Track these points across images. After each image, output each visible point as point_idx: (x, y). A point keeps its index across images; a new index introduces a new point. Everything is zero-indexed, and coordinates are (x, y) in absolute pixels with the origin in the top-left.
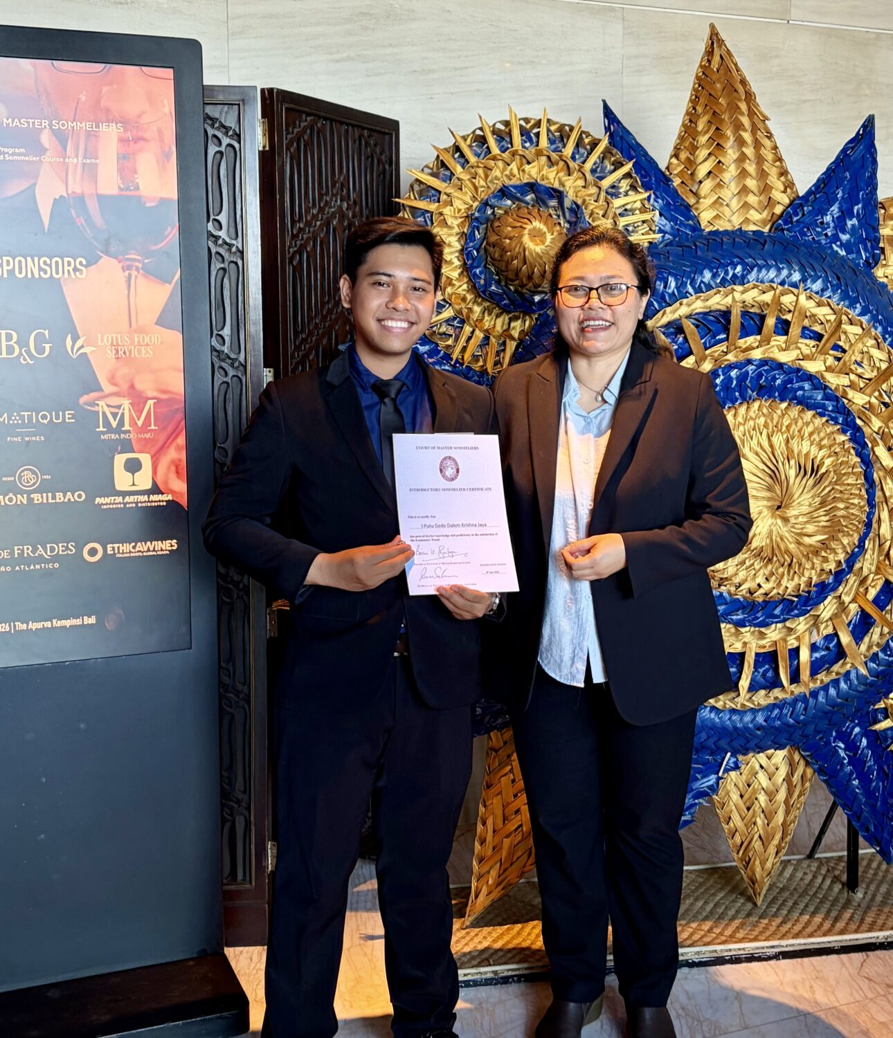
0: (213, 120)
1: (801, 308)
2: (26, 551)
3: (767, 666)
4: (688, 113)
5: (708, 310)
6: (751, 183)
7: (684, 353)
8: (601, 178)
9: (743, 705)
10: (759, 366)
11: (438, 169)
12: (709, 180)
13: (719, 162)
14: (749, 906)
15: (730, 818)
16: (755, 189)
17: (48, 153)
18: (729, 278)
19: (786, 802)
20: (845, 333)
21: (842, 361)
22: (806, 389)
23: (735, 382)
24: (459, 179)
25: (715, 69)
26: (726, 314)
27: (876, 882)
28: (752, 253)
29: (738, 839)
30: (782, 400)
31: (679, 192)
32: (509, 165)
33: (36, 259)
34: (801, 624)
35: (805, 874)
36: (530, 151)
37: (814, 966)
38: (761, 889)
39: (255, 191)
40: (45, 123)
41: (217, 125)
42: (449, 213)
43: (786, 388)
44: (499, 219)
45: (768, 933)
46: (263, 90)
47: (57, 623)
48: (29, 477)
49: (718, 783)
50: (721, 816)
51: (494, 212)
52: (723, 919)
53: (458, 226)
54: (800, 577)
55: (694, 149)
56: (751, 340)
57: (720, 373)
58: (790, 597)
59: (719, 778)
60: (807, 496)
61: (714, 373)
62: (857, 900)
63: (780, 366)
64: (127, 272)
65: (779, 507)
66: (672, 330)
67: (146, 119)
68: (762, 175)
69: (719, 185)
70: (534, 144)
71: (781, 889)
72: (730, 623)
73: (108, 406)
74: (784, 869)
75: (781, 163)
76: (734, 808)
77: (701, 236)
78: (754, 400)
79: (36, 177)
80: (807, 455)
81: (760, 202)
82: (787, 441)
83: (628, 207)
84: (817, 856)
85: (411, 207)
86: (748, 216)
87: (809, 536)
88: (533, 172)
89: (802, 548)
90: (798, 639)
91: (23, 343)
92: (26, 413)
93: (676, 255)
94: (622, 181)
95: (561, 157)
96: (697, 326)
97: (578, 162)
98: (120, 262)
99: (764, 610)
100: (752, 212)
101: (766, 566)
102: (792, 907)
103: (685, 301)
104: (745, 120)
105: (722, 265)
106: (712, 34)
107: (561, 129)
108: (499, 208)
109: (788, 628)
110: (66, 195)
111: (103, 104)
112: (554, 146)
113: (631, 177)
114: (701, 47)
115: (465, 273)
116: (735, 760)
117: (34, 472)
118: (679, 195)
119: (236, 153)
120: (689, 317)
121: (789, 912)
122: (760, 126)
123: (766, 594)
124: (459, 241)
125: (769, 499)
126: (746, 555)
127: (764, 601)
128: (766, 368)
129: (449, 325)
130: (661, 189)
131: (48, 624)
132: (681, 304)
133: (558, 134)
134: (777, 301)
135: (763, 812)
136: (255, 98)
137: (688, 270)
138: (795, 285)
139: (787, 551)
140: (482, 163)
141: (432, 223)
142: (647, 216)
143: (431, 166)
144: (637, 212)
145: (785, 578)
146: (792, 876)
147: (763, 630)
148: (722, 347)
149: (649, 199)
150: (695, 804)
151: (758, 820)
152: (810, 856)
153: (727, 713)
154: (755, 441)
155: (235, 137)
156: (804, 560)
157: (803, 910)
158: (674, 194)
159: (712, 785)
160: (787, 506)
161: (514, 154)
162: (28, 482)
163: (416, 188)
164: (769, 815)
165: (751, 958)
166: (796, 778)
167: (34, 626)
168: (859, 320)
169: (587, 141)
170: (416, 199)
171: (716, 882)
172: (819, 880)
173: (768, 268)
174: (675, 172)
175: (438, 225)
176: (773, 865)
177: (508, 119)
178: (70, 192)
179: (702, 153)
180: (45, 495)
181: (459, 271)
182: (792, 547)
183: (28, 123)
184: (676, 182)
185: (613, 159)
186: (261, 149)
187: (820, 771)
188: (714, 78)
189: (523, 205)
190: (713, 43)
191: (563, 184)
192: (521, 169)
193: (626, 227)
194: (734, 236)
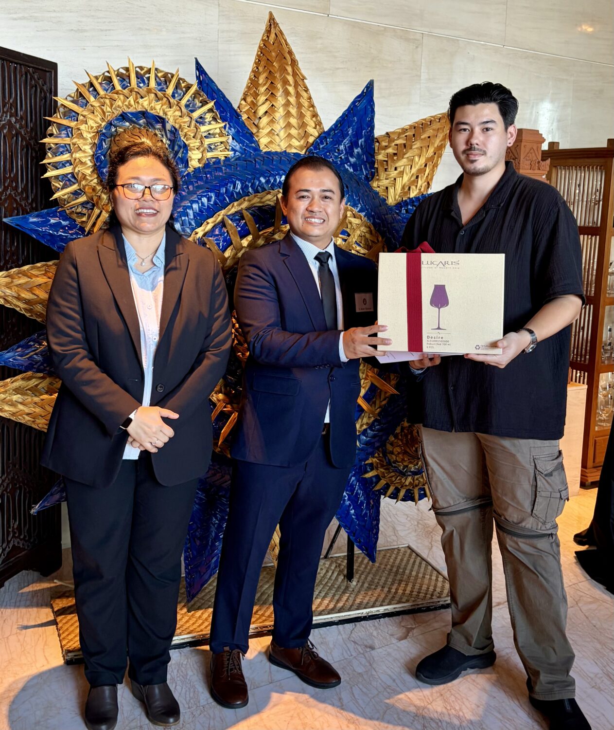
4: (253, 71)
5: (261, 205)
6: (293, 121)
7: (245, 233)
8: (192, 111)
11: (77, 98)
12: (266, 117)
13: (273, 105)
16: (295, 124)
18: (276, 183)
20: (351, 223)
21: (347, 241)
24: (92, 106)
25: (272, 43)
26: (273, 208)
27: (365, 573)
31: (246, 124)
32: (128, 98)
36: (143, 90)
37: (321, 633)
42: (84, 129)
44: (119, 135)
51: (116, 130)
53: (91, 138)
55: (256, 95)
62: (352, 587)
66: (237, 218)
68: (301, 116)
69: (272, 121)
70: (147, 85)
75: (313, 108)
77: (260, 155)
81: (299, 134)
83: (211, 132)
84: (330, 556)
85: (58, 124)
86: (291, 143)
88: (146, 104)
93: (242, 167)
94: (207, 114)
96: (253, 216)
97: (177, 99)
100: (294, 140)
103: (247, 198)
104: (290, 78)
105: (272, 175)
106: (270, 19)
107: (165, 75)
108: (120, 127)
112: (160, 87)
113: (213, 112)
114: (263, 27)
115: (95, 172)
118: (246, 126)
120: (248, 209)
122: (300, 83)
124: (91, 148)
129: (84, 207)
130: (234, 121)
132: (244, 200)
133: (163, 79)
137: (250, 177)
140: (109, 96)
141: (73, 136)
142: (224, 139)
143: (73, 96)
144: (217, 136)
148: (270, 230)
149: (225, 127)
152: (326, 557)
158: (242, 125)
161: (131, 91)
163: (62, 110)
168: (360, 215)
169: (183, 85)
170: (61, 118)
172: (330, 574)
174: (244, 110)
175: (76, 137)
177: (128, 66)
179: (262, 99)
181: (91, 170)
184: (244, 117)
185: (201, 99)
188: (271, 48)
189: (137, 126)
190: (271, 25)
191: (165, 114)
192: (136, 101)
193: (209, 146)
194: (280, 155)
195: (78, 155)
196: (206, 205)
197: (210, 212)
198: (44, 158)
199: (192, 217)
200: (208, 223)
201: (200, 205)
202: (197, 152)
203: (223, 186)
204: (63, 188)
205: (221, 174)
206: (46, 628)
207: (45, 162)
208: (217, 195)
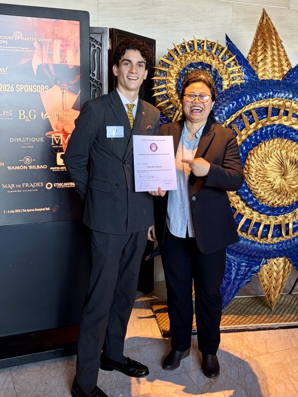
0: (93, 39)
1: (292, 107)
2: (26, 185)
3: (278, 229)
4: (255, 39)
5: (260, 107)
6: (276, 63)
7: (252, 122)
8: (225, 61)
9: (269, 242)
10: (277, 127)
11: (169, 57)
12: (262, 62)
13: (265, 56)
14: (269, 310)
15: (263, 280)
16: (277, 65)
17: (36, 49)
18: (268, 96)
19: (283, 275)
22: (293, 134)
23: (269, 132)
24: (176, 60)
25: (264, 24)
26: (267, 108)
28: (276, 87)
29: (266, 288)
30: (285, 138)
32: (193, 56)
33: (32, 86)
34: (290, 215)
35: (288, 299)
36: (200, 51)
37: (291, 332)
38: (273, 305)
39: (106, 63)
40: (36, 39)
41: (94, 41)
42: (172, 72)
43: (286, 134)
44: (189, 74)
45: (276, 320)
46: (110, 29)
47: (36, 210)
48: (28, 160)
49: (260, 269)
50: (260, 280)
51: (188, 72)
52: (260, 315)
53: (175, 76)
54: (290, 199)
55: (256, 51)
56: (275, 118)
57: (264, 128)
58: (286, 206)
59: (260, 267)
60: (293, 172)
61: (262, 129)
63: (285, 126)
64: (62, 91)
65: (283, 175)
66: (248, 114)
67: (70, 38)
68: (280, 61)
69: (265, 64)
70: (202, 49)
71: (280, 305)
72: (265, 214)
73: (55, 136)
74: (281, 297)
75: (286, 57)
76: (265, 277)
77: (258, 82)
78: (275, 138)
79: (32, 57)
80: (293, 157)
81: (279, 70)
82: (287, 153)
83: (234, 71)
84: (292, 293)
85: (159, 70)
86: (275, 75)
87: (293, 185)
88: (201, 58)
89: (291, 189)
90: (289, 220)
91: (27, 114)
92: (27, 138)
93: (250, 88)
94: (232, 62)
95: (211, 53)
96: (257, 112)
97: (217, 55)
98: (60, 87)
99: (277, 210)
100: (276, 73)
101: (278, 195)
102: (284, 311)
103: (252, 104)
104: (274, 42)
105: (265, 92)
106: (263, 12)
107: (212, 43)
108: (190, 71)
109: (285, 216)
110: (42, 64)
111: (55, 33)
112: (208, 50)
113: (235, 61)
114: (260, 16)
115: (177, 93)
116: (266, 261)
117: (30, 158)
119: (100, 51)
120: (254, 109)
121: (283, 312)
122: (279, 44)
123: (278, 205)
124: (175, 81)
125: (280, 172)
126: (272, 191)
127: (277, 207)
128: (280, 127)
129: (171, 110)
130: (245, 65)
131: (33, 210)
132: (251, 105)
133: (210, 45)
134: (284, 104)
135: (275, 279)
136: (107, 32)
137: (254, 93)
138: (290, 99)
139: (286, 190)
140: (184, 55)
141: (166, 75)
142: (240, 74)
143: (166, 56)
144: (237, 73)
145: (285, 199)
146: (284, 300)
147: (277, 217)
148: (265, 120)
149: (241, 68)
150: (252, 276)
151: (273, 281)
152: (290, 293)
153: (264, 245)
154: (276, 152)
155: (100, 45)
156: (291, 193)
157: (288, 312)
158: (250, 67)
159: (258, 269)
160: (286, 175)
161: (195, 52)
162: (28, 162)
163: (161, 63)
164: (277, 280)
165: (270, 329)
166: (286, 267)
167: (28, 211)
169: (220, 48)
170: (161, 67)
171: (258, 301)
172: (293, 302)
173: (281, 93)
174: (250, 59)
175: (168, 76)
176: (278, 296)
177: (193, 40)
178: (43, 63)
179: (259, 53)
180: (33, 166)
181: (175, 92)
182: (287, 189)
183: (30, 39)
184: (250, 62)
185: (229, 54)
186: (109, 49)
187: (294, 265)
188: (264, 27)
190: (264, 15)
191: (211, 63)
192: (197, 57)
193: (233, 78)
194: (270, 81)
195: (169, 85)
196: (232, 107)
197: (234, 111)
198: (153, 87)
199: (224, 114)
200: (232, 117)
201: (229, 108)
202: (226, 81)
203: (240, 98)
204: (162, 101)
205: (239, 92)
206: (151, 319)
207: (154, 88)
208: (237, 103)
